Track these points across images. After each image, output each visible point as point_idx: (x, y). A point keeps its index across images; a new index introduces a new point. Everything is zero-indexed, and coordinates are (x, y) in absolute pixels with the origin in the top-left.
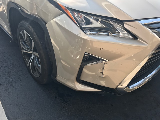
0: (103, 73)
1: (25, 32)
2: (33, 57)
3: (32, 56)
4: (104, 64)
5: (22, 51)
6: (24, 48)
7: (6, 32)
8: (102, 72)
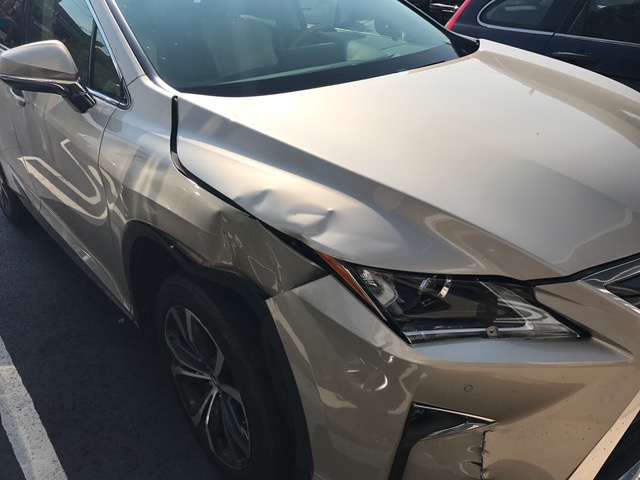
0: (481, 465)
1: (189, 313)
2: (215, 392)
3: (211, 387)
4: (484, 434)
5: (173, 368)
6: (181, 362)
7: (113, 299)
8: (477, 461)
